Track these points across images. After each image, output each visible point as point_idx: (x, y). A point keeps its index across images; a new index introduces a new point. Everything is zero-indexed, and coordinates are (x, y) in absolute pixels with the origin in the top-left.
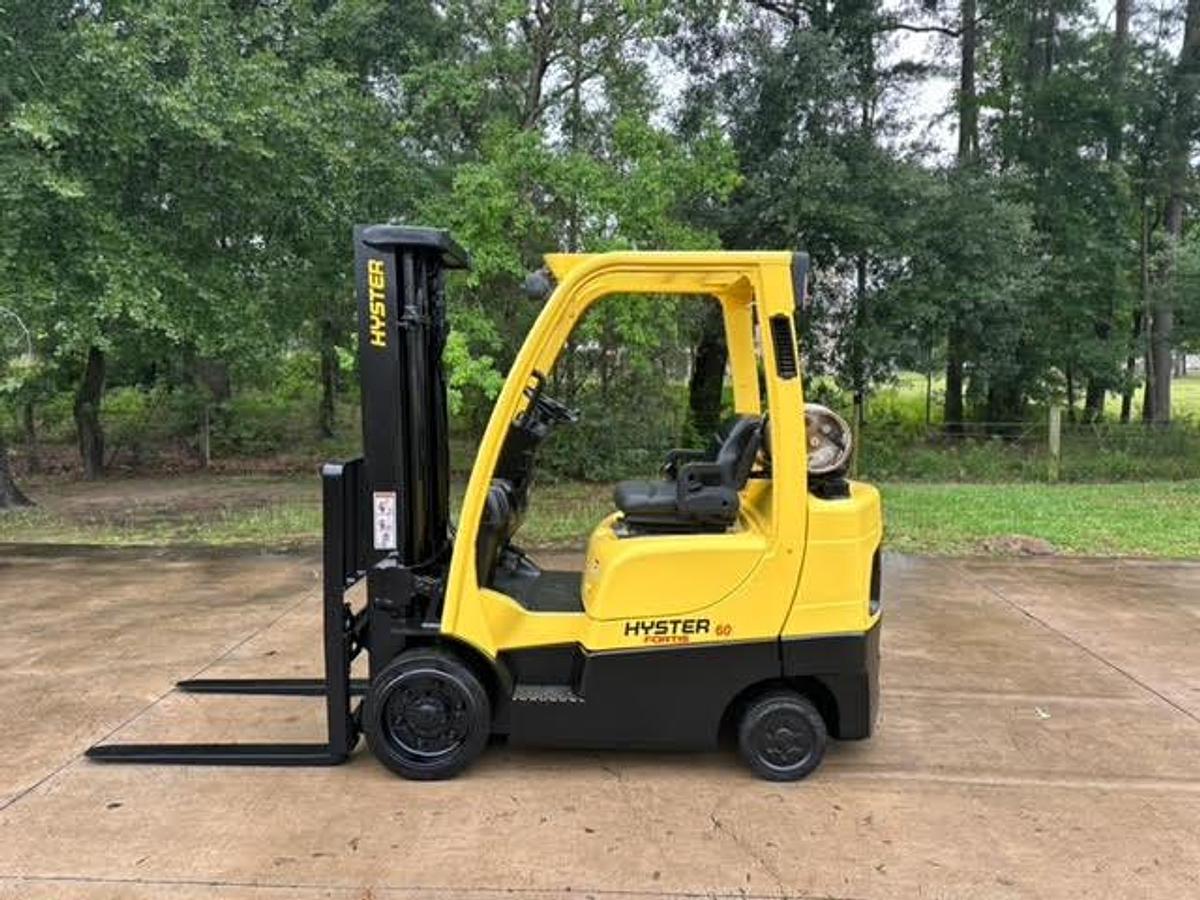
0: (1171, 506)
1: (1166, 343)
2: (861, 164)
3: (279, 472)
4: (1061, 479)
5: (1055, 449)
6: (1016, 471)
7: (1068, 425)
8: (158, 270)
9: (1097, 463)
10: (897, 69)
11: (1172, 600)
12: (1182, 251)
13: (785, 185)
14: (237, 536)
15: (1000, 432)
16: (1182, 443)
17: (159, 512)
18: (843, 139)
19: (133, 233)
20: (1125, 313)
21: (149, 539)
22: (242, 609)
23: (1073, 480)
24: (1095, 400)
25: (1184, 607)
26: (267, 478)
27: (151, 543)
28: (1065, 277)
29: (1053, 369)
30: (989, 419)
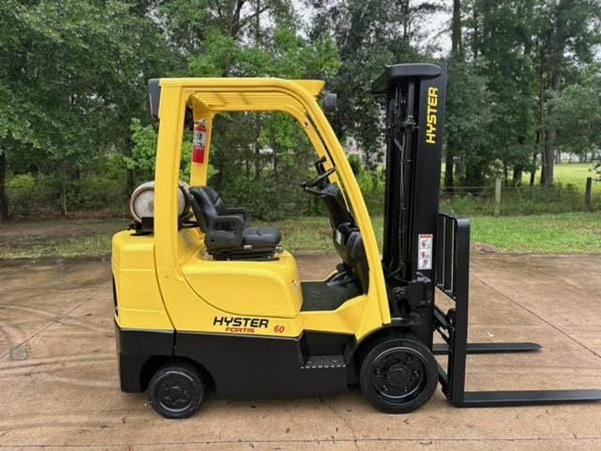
0: (553, 227)
1: (551, 147)
2: (402, 55)
3: (103, 218)
4: (501, 214)
5: (498, 199)
6: (479, 211)
7: (504, 188)
8: (28, 111)
9: (518, 206)
10: (421, 7)
11: (555, 274)
12: (559, 99)
13: (363, 66)
14: (78, 251)
15: (471, 192)
16: (559, 196)
17: (36, 240)
18: (393, 42)
19: (14, 91)
20: (531, 132)
21: (28, 254)
22: (76, 290)
23: (507, 214)
24: (517, 175)
25: (560, 277)
26: (97, 220)
27: (29, 256)
28: (504, 114)
29: (498, 160)
30: (466, 185)
